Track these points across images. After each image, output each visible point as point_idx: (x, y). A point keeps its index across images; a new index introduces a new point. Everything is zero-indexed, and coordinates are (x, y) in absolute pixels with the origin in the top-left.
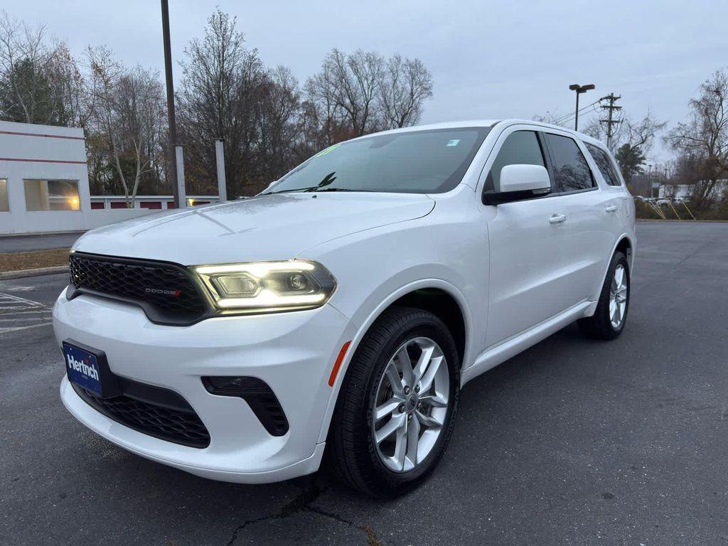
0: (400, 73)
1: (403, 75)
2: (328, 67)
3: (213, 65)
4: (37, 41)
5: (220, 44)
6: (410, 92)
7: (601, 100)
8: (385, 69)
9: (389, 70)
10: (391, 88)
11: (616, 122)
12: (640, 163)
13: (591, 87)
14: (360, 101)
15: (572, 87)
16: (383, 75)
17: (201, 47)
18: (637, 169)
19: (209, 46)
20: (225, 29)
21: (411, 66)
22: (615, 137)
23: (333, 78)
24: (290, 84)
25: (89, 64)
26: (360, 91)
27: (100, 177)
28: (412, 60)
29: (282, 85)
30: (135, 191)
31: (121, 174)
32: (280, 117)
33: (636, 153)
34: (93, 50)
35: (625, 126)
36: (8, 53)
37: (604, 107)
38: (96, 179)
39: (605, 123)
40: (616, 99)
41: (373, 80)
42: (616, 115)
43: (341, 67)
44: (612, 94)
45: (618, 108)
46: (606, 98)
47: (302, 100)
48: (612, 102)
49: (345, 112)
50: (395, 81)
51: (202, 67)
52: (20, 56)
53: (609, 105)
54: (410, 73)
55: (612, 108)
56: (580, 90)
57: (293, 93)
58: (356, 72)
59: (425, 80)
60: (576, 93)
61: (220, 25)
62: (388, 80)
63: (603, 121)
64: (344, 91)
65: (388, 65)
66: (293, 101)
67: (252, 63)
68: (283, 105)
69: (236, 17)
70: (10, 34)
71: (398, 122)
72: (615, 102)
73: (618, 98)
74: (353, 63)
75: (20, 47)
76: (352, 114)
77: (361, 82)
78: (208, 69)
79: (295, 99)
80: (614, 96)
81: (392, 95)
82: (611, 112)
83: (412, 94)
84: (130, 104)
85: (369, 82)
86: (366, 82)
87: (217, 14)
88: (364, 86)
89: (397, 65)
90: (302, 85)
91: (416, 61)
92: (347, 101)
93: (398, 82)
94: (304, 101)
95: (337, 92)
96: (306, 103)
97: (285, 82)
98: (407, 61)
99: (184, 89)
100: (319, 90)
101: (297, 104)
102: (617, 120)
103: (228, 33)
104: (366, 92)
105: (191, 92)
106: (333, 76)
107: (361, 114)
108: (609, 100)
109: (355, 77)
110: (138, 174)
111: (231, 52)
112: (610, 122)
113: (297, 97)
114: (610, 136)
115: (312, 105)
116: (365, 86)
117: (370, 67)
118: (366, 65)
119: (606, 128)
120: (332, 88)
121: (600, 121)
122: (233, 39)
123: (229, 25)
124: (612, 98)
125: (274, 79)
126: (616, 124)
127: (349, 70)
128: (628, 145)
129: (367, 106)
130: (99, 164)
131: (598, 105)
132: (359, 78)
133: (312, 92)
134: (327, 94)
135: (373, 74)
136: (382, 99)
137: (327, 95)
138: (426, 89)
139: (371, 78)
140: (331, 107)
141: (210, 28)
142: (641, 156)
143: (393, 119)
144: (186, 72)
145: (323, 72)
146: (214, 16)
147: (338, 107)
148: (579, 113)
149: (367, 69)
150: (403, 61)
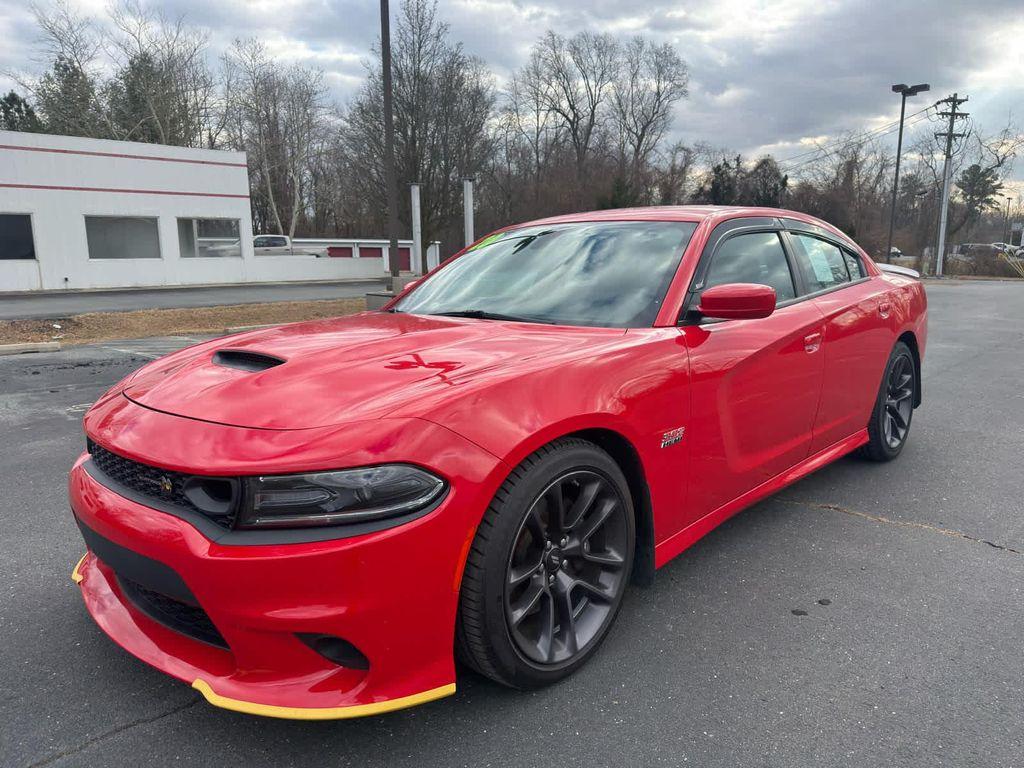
0: (642, 63)
1: (646, 66)
2: (540, 57)
6: (655, 91)
7: (938, 103)
8: (620, 58)
9: (626, 60)
10: (628, 86)
11: (960, 135)
12: (994, 193)
13: (925, 88)
14: (584, 107)
15: (896, 88)
16: (617, 67)
18: (989, 202)
20: (423, 18)
21: (658, 53)
22: (956, 158)
23: (545, 71)
24: (484, 82)
28: (660, 45)
29: (473, 83)
33: (989, 179)
35: (972, 141)
37: (943, 114)
39: (943, 137)
40: (960, 102)
41: (603, 74)
42: (959, 126)
43: (558, 57)
44: (956, 95)
45: (963, 115)
46: (946, 101)
48: (954, 107)
49: (561, 119)
50: (635, 75)
53: (950, 111)
54: (657, 64)
55: (953, 115)
56: (907, 91)
57: (489, 94)
58: (579, 62)
59: (676, 73)
60: (902, 96)
61: (416, 13)
62: (625, 73)
63: (941, 134)
64: (561, 89)
65: (625, 52)
66: (489, 105)
67: (455, 61)
68: (474, 110)
71: (636, 134)
72: (959, 106)
73: (963, 101)
74: (575, 50)
76: (572, 123)
77: (585, 77)
78: (398, 73)
79: (491, 102)
80: (959, 98)
81: (630, 95)
82: (952, 121)
83: (658, 94)
85: (598, 76)
86: (592, 77)
88: (590, 82)
89: (638, 52)
91: (666, 45)
92: (565, 104)
93: (638, 76)
94: (503, 105)
95: (551, 92)
96: (507, 108)
97: (478, 79)
100: (526, 90)
101: (495, 110)
102: (961, 133)
103: (427, 23)
104: (593, 91)
106: (547, 70)
107: (584, 122)
108: (950, 104)
109: (578, 71)
111: (429, 48)
112: (951, 136)
113: (494, 99)
114: (949, 156)
115: (516, 112)
116: (592, 83)
117: (599, 56)
118: (594, 53)
119: (944, 145)
120: (544, 86)
121: (936, 135)
122: (432, 30)
123: (428, 13)
124: (955, 101)
126: (959, 139)
127: (569, 61)
128: (976, 168)
129: (593, 111)
131: (934, 110)
132: (583, 72)
133: (516, 93)
134: (537, 95)
135: (603, 66)
136: (615, 101)
138: (679, 86)
139: (599, 72)
140: (542, 113)
141: (404, 16)
142: (997, 183)
143: (630, 130)
145: (532, 63)
147: (552, 113)
148: (904, 122)
149: (595, 59)
150: (647, 46)
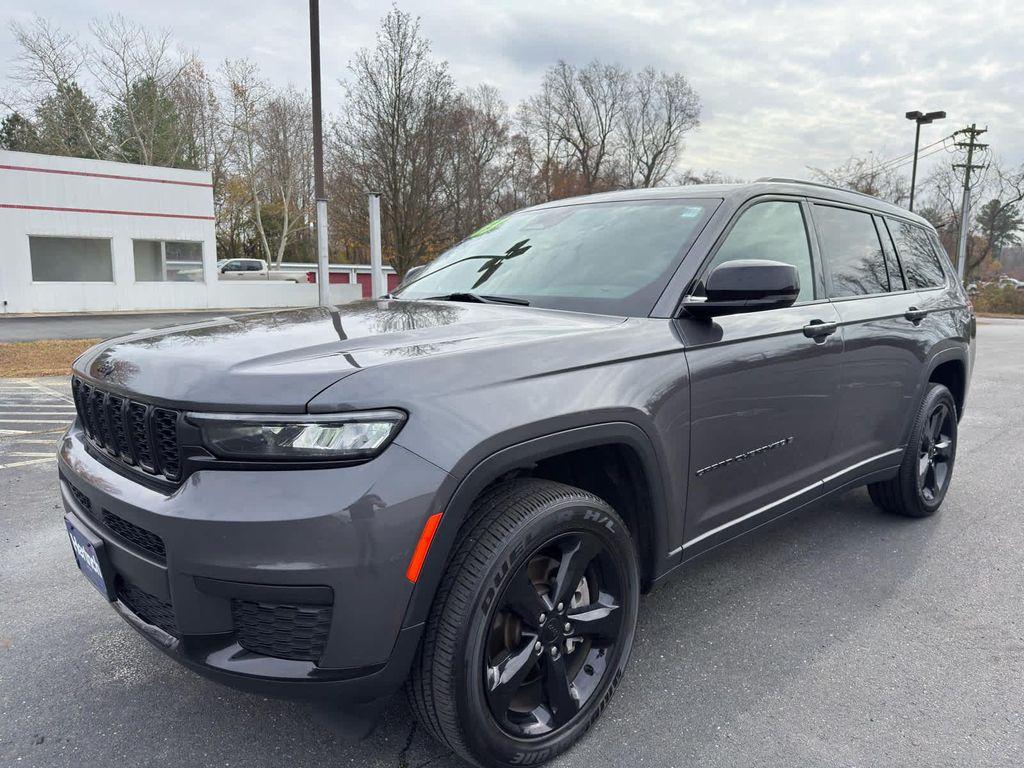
0: (654, 94)
1: (657, 96)
2: (551, 86)
3: (387, 85)
4: (159, 53)
5: (397, 56)
6: (666, 120)
7: (956, 133)
8: (631, 88)
9: (637, 90)
10: (638, 115)
11: (978, 167)
12: (1015, 228)
13: (941, 115)
14: (594, 135)
15: (910, 116)
16: (628, 96)
17: (371, 60)
18: (1010, 237)
19: (381, 59)
20: (405, 35)
21: (668, 83)
22: (974, 191)
23: (556, 101)
24: (496, 110)
25: (226, 83)
26: (594, 119)
27: (238, 235)
28: (671, 75)
29: (484, 112)
30: (280, 257)
31: (263, 233)
32: (480, 156)
33: (1010, 213)
34: (232, 65)
35: (992, 174)
36: (122, 69)
37: (960, 144)
38: (232, 238)
39: (961, 168)
40: (979, 132)
41: (613, 104)
42: (978, 157)
43: (569, 87)
44: (974, 125)
45: (982, 146)
46: (964, 131)
47: (511, 133)
48: (973, 138)
49: (572, 149)
50: (645, 105)
51: (372, 88)
52: (137, 74)
53: (968, 141)
54: (668, 93)
55: (972, 146)
56: (921, 119)
57: (500, 123)
58: (590, 93)
59: (688, 104)
60: (916, 124)
61: (397, 30)
62: (635, 103)
63: (958, 166)
64: (571, 119)
65: (635, 82)
66: (500, 134)
67: (439, 80)
68: (485, 140)
69: (419, 18)
70: (126, 44)
71: (647, 164)
72: (978, 137)
73: (982, 131)
74: (585, 80)
75: (137, 62)
76: (581, 152)
77: (596, 107)
78: (378, 91)
79: (502, 131)
80: (977, 128)
81: (640, 124)
82: (970, 152)
83: (669, 124)
84: (281, 137)
85: (609, 106)
86: (603, 106)
87: (393, 14)
88: (601, 112)
89: (649, 82)
90: (513, 110)
91: (677, 76)
92: (576, 134)
93: (649, 106)
94: (514, 134)
95: (562, 122)
96: (517, 137)
97: (489, 107)
98: (664, 76)
99: (346, 118)
100: (536, 119)
101: (505, 138)
102: (981, 164)
103: (408, 41)
104: (603, 120)
105: (355, 124)
106: (558, 99)
107: (594, 152)
108: (969, 135)
109: (589, 100)
110: (285, 234)
111: (410, 66)
112: (969, 168)
113: (505, 128)
114: (967, 189)
115: (526, 141)
116: (603, 112)
117: (610, 86)
118: (605, 83)
119: (963, 178)
120: (555, 116)
121: (954, 166)
122: (414, 49)
123: (410, 29)
124: (973, 131)
125: (475, 104)
126: (977, 171)
127: (580, 91)
128: (997, 202)
129: (603, 141)
130: (238, 218)
131: (951, 141)
132: (594, 101)
133: (527, 122)
134: (548, 123)
135: (614, 97)
136: (625, 131)
137: (548, 126)
138: (690, 116)
139: (611, 102)
140: (553, 142)
141: (384, 34)
142: (1017, 218)
143: (639, 159)
144: (349, 94)
145: (543, 93)
146: (389, 17)
147: (563, 142)
148: (919, 154)
149: (606, 88)
150: (658, 77)
